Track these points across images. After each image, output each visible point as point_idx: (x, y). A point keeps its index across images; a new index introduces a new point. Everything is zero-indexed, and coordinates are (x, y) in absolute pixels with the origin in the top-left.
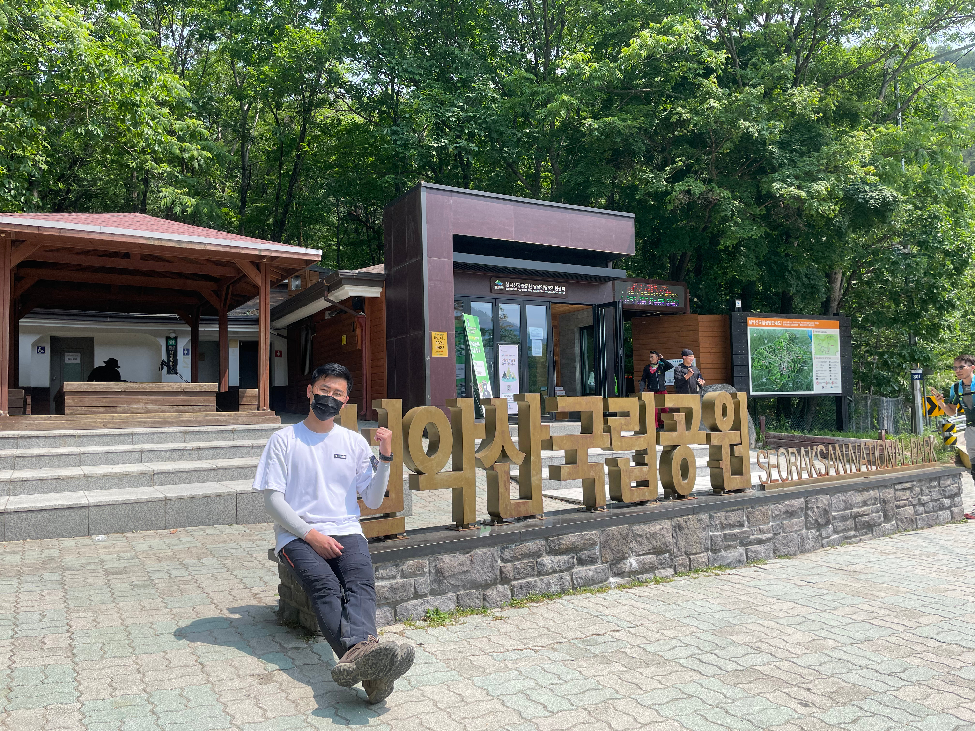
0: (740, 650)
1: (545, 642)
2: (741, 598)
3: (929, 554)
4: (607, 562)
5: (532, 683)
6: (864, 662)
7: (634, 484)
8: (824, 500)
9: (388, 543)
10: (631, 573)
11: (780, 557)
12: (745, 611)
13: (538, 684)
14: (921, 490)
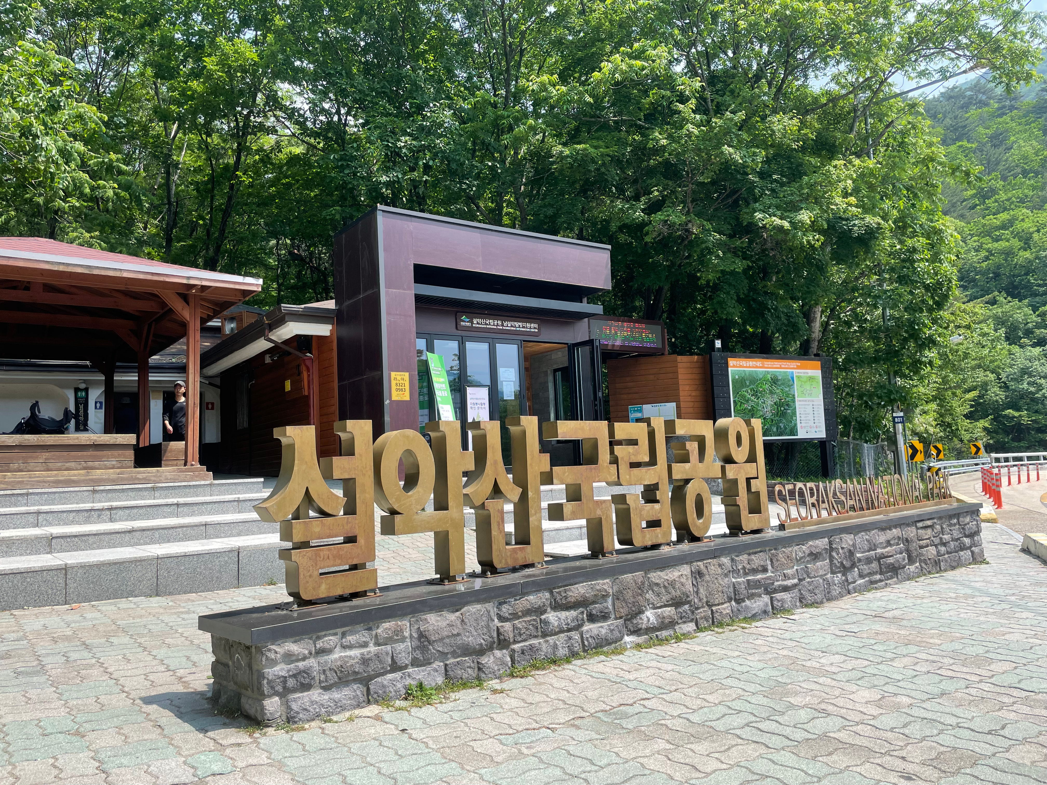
0: (803, 715)
1: (563, 717)
2: (781, 652)
3: (966, 597)
4: (621, 618)
5: (558, 772)
6: (953, 721)
7: (644, 525)
8: (848, 540)
9: (356, 602)
10: (650, 630)
11: (807, 606)
12: (792, 667)
13: (566, 773)
14: (942, 528)
